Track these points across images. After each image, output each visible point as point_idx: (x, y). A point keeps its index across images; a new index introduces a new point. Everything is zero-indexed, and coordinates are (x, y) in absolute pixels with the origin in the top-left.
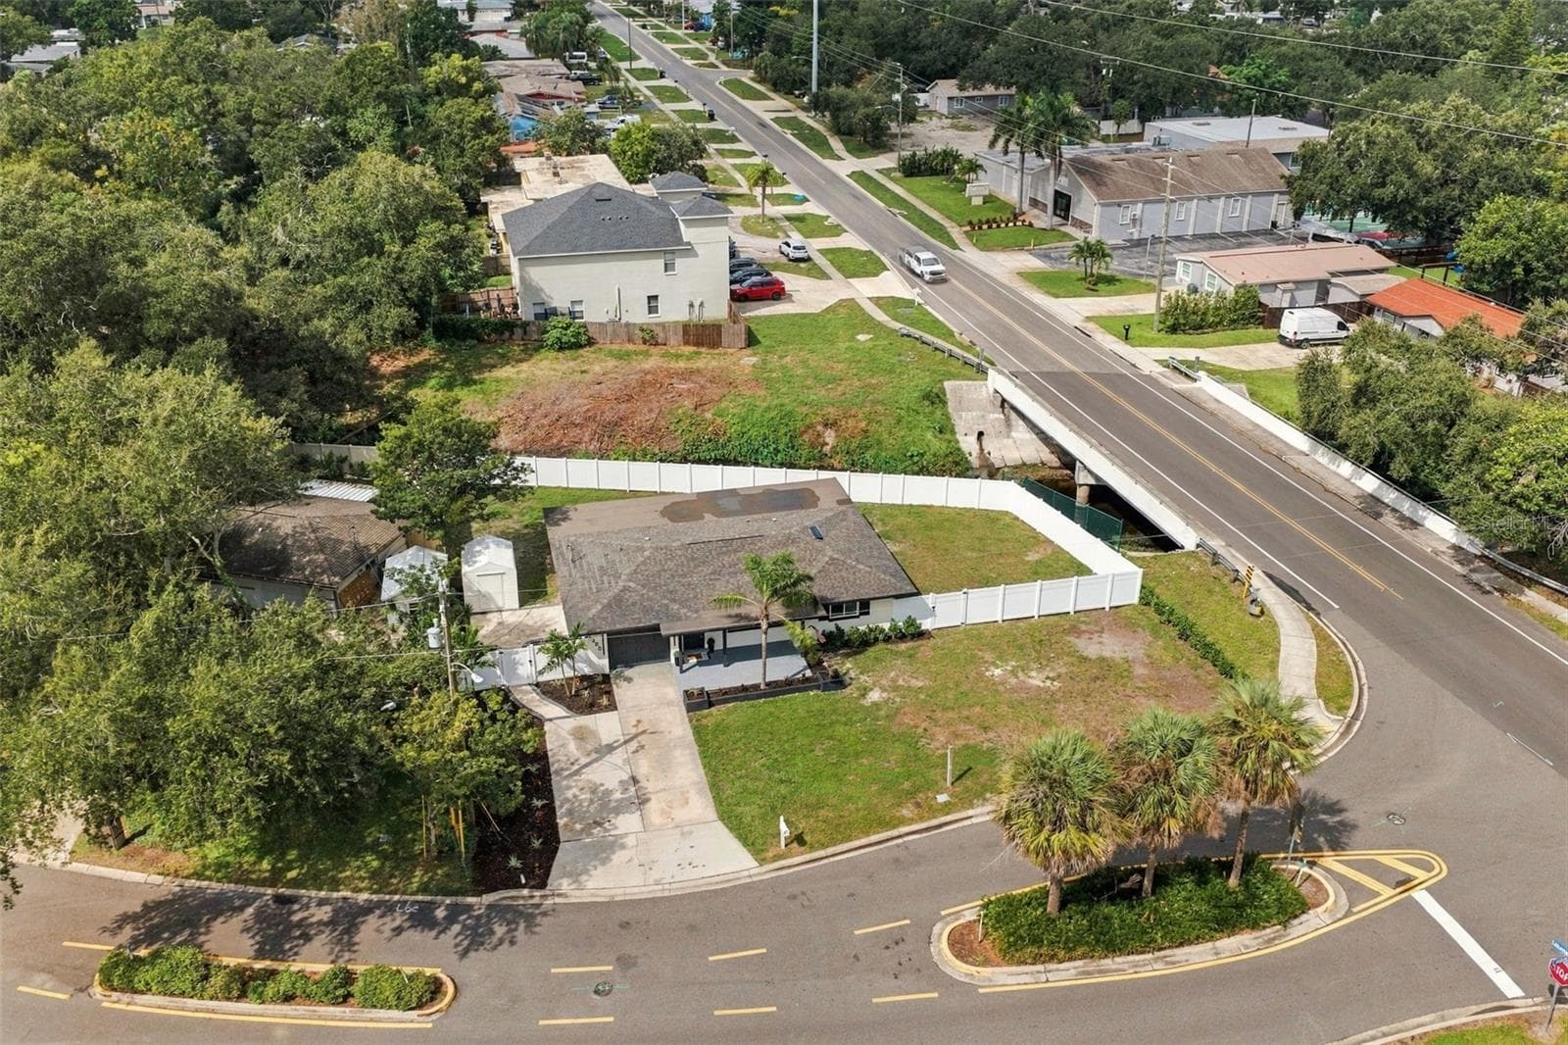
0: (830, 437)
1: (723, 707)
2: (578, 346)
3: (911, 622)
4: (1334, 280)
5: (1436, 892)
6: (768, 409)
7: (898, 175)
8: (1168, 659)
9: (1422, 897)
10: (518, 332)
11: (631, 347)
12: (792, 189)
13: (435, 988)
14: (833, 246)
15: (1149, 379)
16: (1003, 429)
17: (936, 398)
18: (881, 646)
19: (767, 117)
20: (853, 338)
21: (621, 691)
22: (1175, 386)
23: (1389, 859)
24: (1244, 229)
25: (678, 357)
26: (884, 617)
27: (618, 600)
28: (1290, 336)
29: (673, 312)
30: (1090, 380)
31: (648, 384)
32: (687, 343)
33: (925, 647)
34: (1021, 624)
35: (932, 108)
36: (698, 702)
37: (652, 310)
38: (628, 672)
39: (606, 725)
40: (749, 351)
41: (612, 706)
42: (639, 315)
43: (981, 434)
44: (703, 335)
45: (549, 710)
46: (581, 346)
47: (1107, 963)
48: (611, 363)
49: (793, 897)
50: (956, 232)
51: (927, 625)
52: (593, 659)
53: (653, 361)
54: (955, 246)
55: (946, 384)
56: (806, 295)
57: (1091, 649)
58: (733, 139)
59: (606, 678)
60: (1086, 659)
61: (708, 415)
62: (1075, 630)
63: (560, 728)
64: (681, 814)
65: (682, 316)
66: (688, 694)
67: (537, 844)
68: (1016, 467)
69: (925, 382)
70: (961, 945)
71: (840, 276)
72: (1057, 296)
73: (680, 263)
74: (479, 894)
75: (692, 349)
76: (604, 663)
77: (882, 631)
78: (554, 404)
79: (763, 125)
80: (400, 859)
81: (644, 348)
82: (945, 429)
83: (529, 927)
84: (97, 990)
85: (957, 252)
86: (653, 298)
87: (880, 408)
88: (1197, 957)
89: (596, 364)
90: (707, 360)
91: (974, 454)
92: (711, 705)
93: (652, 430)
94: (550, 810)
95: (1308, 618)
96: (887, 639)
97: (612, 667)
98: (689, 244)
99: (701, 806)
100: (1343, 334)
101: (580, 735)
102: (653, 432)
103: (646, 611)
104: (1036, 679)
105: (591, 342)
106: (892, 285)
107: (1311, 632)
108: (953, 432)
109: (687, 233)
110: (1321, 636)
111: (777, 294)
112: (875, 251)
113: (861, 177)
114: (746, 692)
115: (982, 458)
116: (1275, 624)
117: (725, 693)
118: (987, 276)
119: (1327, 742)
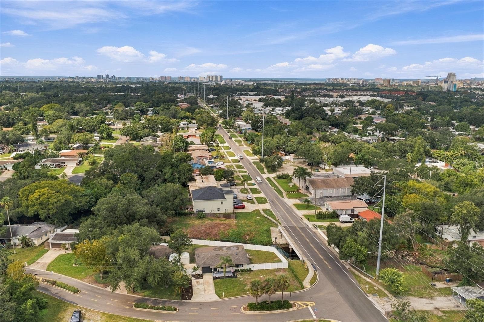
0: (248, 237)
2: (203, 218)
3: (250, 269)
4: (355, 209)
5: (311, 307)
6: (237, 231)
7: (276, 178)
8: (289, 276)
9: (310, 308)
11: (214, 218)
12: (253, 182)
13: (176, 310)
14: (258, 196)
15: (309, 229)
16: (280, 237)
17: (268, 231)
19: (252, 161)
20: (256, 218)
21: (204, 277)
22: (313, 230)
23: (307, 303)
24: (346, 195)
25: (222, 220)
26: (246, 267)
27: (205, 262)
28: (341, 221)
29: (222, 211)
30: (298, 228)
31: (215, 226)
32: (224, 218)
33: (252, 273)
34: (268, 270)
35: (290, 160)
36: (215, 278)
37: (218, 211)
38: (205, 274)
39: (201, 281)
40: (235, 220)
41: (202, 278)
42: (216, 212)
43: (276, 238)
44: (227, 216)
45: (193, 278)
47: (263, 312)
48: (210, 221)
49: (224, 303)
50: (284, 193)
51: (252, 269)
52: (200, 271)
53: (217, 221)
54: (283, 197)
55: (271, 228)
56: (250, 208)
57: (277, 274)
58: (243, 168)
59: (202, 275)
61: (226, 232)
62: (276, 271)
63: (194, 281)
64: (210, 293)
65: (224, 212)
66: (214, 277)
67: (190, 295)
68: (281, 244)
69: (266, 227)
70: (244, 309)
71: (257, 204)
72: (299, 210)
73: (224, 202)
74: (182, 300)
75: (225, 219)
76: (201, 272)
77: (245, 269)
78: (198, 229)
79: (250, 164)
80: (171, 295)
81: (216, 218)
82: (269, 236)
83: (188, 304)
84: (133, 307)
85: (283, 199)
86: (219, 209)
87: (257, 232)
88: (275, 312)
89: (207, 222)
90: (227, 221)
91: (274, 242)
92: (217, 279)
93: (215, 235)
94: (192, 291)
95: (315, 271)
96: (246, 271)
97: (203, 273)
98: (225, 199)
99: (214, 292)
100: (352, 221)
101: (197, 282)
103: (208, 264)
105: (206, 217)
106: (267, 206)
107: (314, 274)
108: (271, 237)
109: (226, 197)
110: (315, 274)
111: (243, 207)
112: (266, 198)
113: (268, 179)
114: (222, 277)
115: (276, 242)
116: (308, 272)
117: (219, 277)
118: (287, 205)
119: (307, 289)
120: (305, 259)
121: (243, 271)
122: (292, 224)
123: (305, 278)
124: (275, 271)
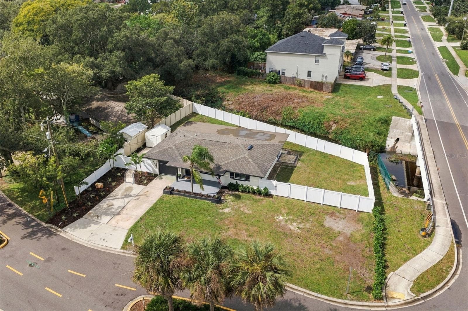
0: (334, 127)
1: (174, 196)
2: (275, 83)
3: (266, 189)
6: (317, 113)
7: (460, 48)
8: (359, 239)
10: (261, 76)
11: (293, 86)
12: (410, 49)
14: (405, 68)
16: (409, 139)
17: (386, 122)
18: (250, 195)
19: (427, 27)
20: (375, 96)
21: (155, 181)
25: (304, 91)
26: (254, 184)
29: (316, 77)
30: (459, 127)
31: (286, 98)
32: (311, 88)
33: (266, 200)
34: (313, 205)
36: (167, 191)
37: (309, 76)
38: (163, 176)
39: (138, 189)
40: (331, 94)
41: (147, 184)
42: (303, 76)
43: (398, 139)
44: (317, 86)
45: (129, 180)
46: (277, 83)
48: (282, 89)
49: (115, 264)
50: (463, 69)
51: (272, 192)
52: (154, 168)
53: (298, 92)
54: (456, 74)
55: (393, 118)
56: (374, 81)
57: (329, 223)
58: (406, 33)
59: (155, 176)
60: (323, 226)
61: (296, 111)
62: (332, 214)
64: (121, 223)
65: (317, 79)
67: (76, 215)
68: (405, 155)
71: (396, 77)
73: (321, 60)
74: (46, 223)
75: (313, 90)
76: (157, 171)
77: (252, 188)
78: (253, 98)
79: (423, 29)
81: (296, 87)
82: (383, 134)
83: (47, 237)
85: (455, 77)
86: (309, 72)
87: (359, 120)
89: (277, 90)
90: (315, 95)
91: (390, 146)
92: (171, 194)
93: (275, 112)
94: (92, 207)
95: (452, 246)
96: (254, 193)
97: (159, 173)
98: (325, 54)
99: (129, 223)
101: (128, 189)
102: (276, 113)
104: (293, 227)
105: (280, 82)
106: (414, 83)
107: (444, 253)
108: (386, 136)
109: (326, 50)
110: (449, 256)
111: (362, 78)
112: (420, 72)
113: (443, 50)
114: (186, 193)
115: (394, 147)
116: (430, 243)
117: (179, 191)
118: (458, 85)
119: (392, 303)
120: (439, 202)
121: (246, 190)
122: (450, 117)
123: (405, 261)
124: (327, 214)
